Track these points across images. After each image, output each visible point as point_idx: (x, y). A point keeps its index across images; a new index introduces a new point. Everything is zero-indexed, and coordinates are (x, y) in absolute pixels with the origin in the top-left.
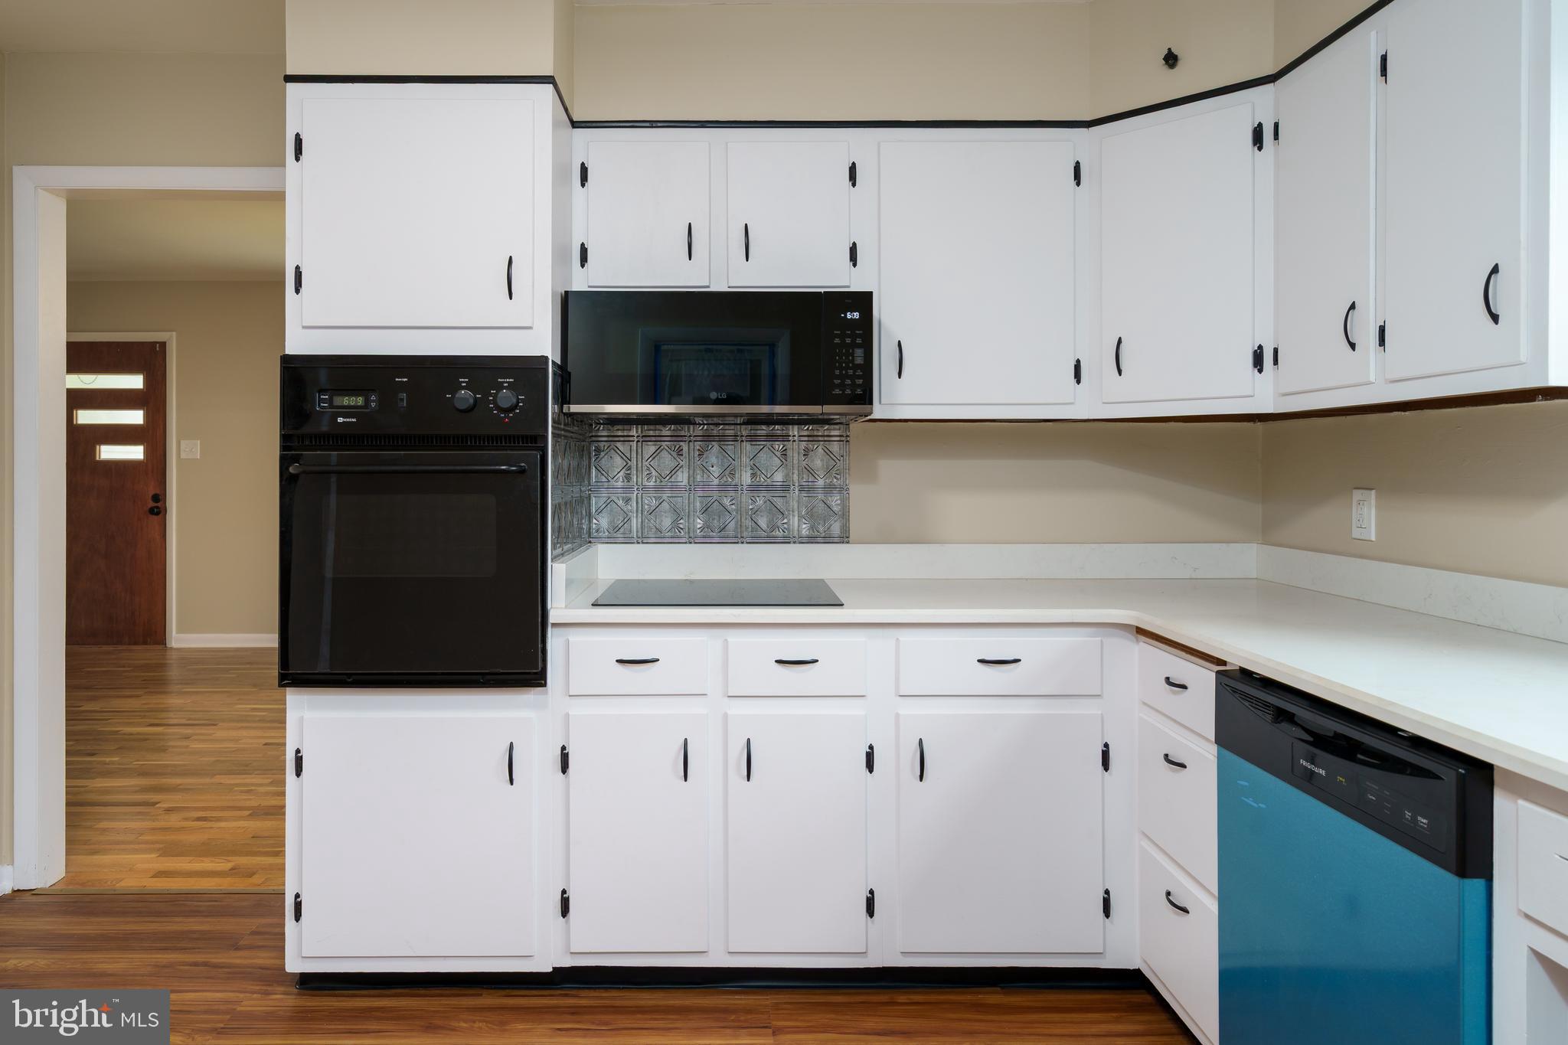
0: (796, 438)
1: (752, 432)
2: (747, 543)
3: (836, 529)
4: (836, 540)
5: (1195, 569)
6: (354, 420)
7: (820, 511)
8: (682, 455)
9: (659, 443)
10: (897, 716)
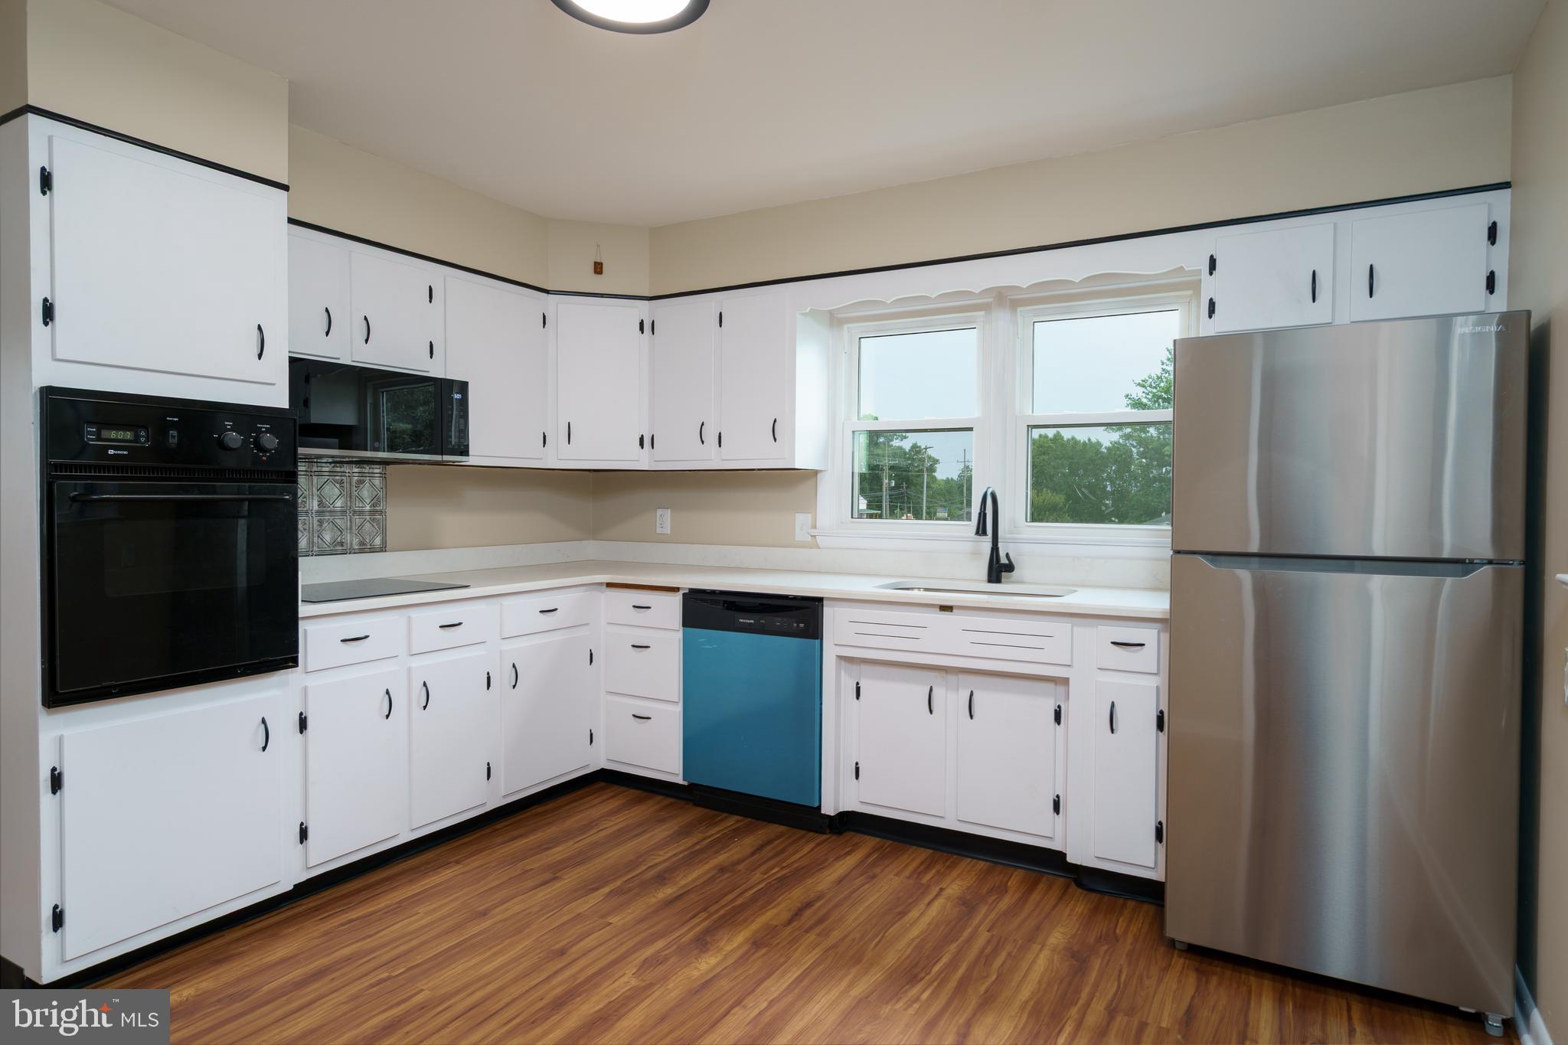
0: (350, 475)
1: (319, 468)
2: (316, 555)
3: (378, 541)
4: (378, 550)
6: (125, 453)
7: (367, 530)
10: (501, 652)
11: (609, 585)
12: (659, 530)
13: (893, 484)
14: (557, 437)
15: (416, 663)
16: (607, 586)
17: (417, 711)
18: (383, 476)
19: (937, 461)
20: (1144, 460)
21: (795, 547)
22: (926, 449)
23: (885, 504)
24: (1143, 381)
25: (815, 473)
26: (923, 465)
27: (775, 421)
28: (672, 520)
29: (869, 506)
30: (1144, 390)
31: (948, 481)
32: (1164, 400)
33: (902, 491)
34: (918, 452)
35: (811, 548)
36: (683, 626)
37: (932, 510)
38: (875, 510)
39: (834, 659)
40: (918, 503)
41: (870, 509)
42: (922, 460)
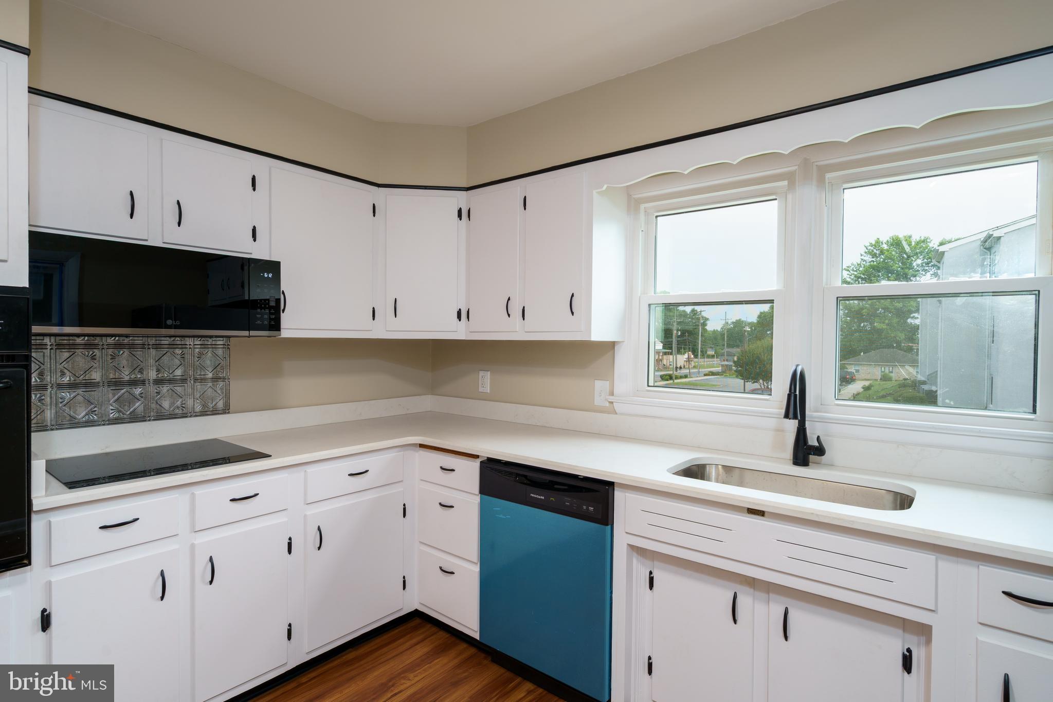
0: (191, 347)
1: (157, 342)
2: (154, 420)
3: (220, 405)
4: (220, 412)
5: (408, 409)
7: (209, 394)
8: (95, 359)
9: (72, 350)
10: (305, 516)
11: (422, 446)
12: (481, 390)
13: (679, 334)
14: (385, 311)
15: (201, 539)
16: (420, 447)
17: (202, 587)
18: (227, 347)
19: (708, 319)
20: (848, 318)
21: (595, 411)
22: (701, 312)
23: (674, 346)
24: (847, 267)
25: (610, 346)
26: (699, 322)
27: (573, 295)
28: (491, 379)
29: (664, 347)
30: (848, 272)
31: (714, 332)
32: (863, 279)
33: (685, 338)
34: (695, 314)
35: (609, 413)
36: (480, 493)
37: (704, 350)
38: (667, 349)
39: (625, 548)
40: (695, 345)
41: (665, 349)
42: (698, 319)
